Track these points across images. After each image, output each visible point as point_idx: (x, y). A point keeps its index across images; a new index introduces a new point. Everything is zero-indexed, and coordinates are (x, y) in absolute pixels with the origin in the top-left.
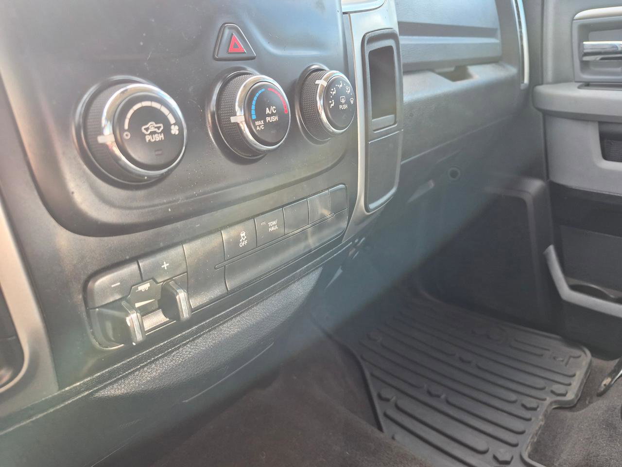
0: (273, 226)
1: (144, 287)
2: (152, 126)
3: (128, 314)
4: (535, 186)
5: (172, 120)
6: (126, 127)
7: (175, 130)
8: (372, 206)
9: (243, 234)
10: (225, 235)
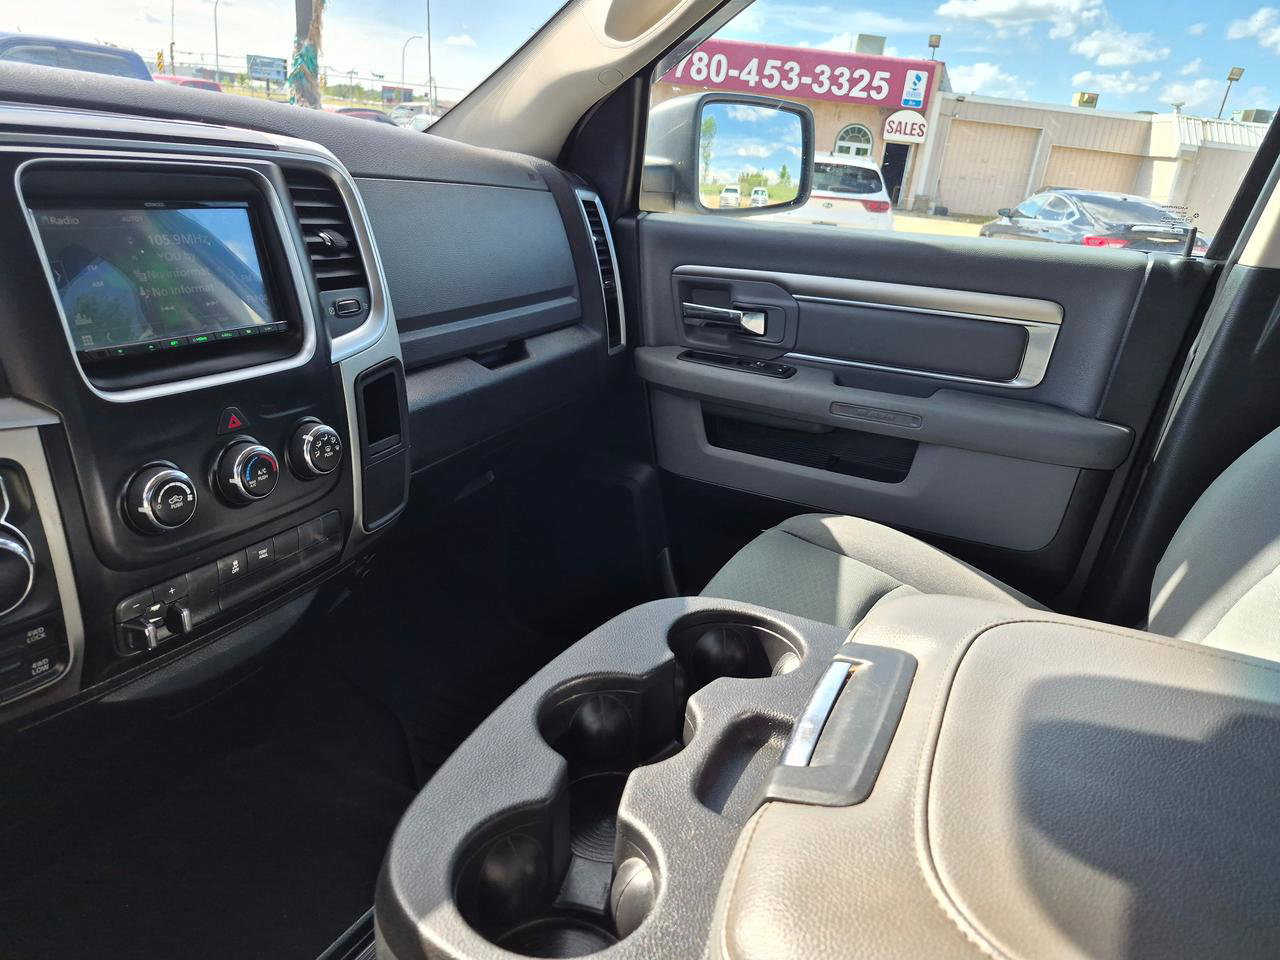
0: (263, 554)
1: (156, 608)
2: (175, 498)
3: (146, 627)
4: (644, 473)
5: (188, 491)
6: (159, 501)
7: (190, 498)
8: (371, 526)
9: (236, 563)
10: (220, 565)
